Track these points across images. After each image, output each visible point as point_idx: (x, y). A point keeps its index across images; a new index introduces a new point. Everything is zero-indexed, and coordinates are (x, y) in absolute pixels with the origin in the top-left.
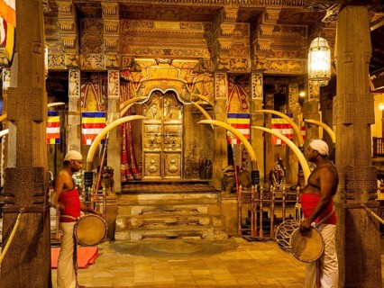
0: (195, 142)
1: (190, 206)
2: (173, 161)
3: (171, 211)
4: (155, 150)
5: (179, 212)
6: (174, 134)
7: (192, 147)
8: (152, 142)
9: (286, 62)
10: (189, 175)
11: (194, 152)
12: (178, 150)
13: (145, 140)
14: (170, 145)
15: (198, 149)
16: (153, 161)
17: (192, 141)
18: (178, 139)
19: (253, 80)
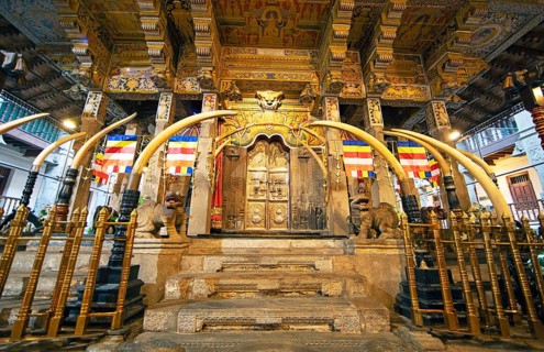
0: (302, 187)
1: (303, 258)
2: (279, 211)
3: (272, 267)
4: (260, 198)
5: (284, 269)
6: (280, 182)
7: (300, 192)
8: (256, 190)
9: (404, 88)
10: (297, 225)
11: (302, 199)
12: (284, 199)
13: (249, 188)
14: (276, 194)
15: (307, 196)
16: (257, 210)
17: (299, 186)
18: (285, 188)
19: (369, 106)
